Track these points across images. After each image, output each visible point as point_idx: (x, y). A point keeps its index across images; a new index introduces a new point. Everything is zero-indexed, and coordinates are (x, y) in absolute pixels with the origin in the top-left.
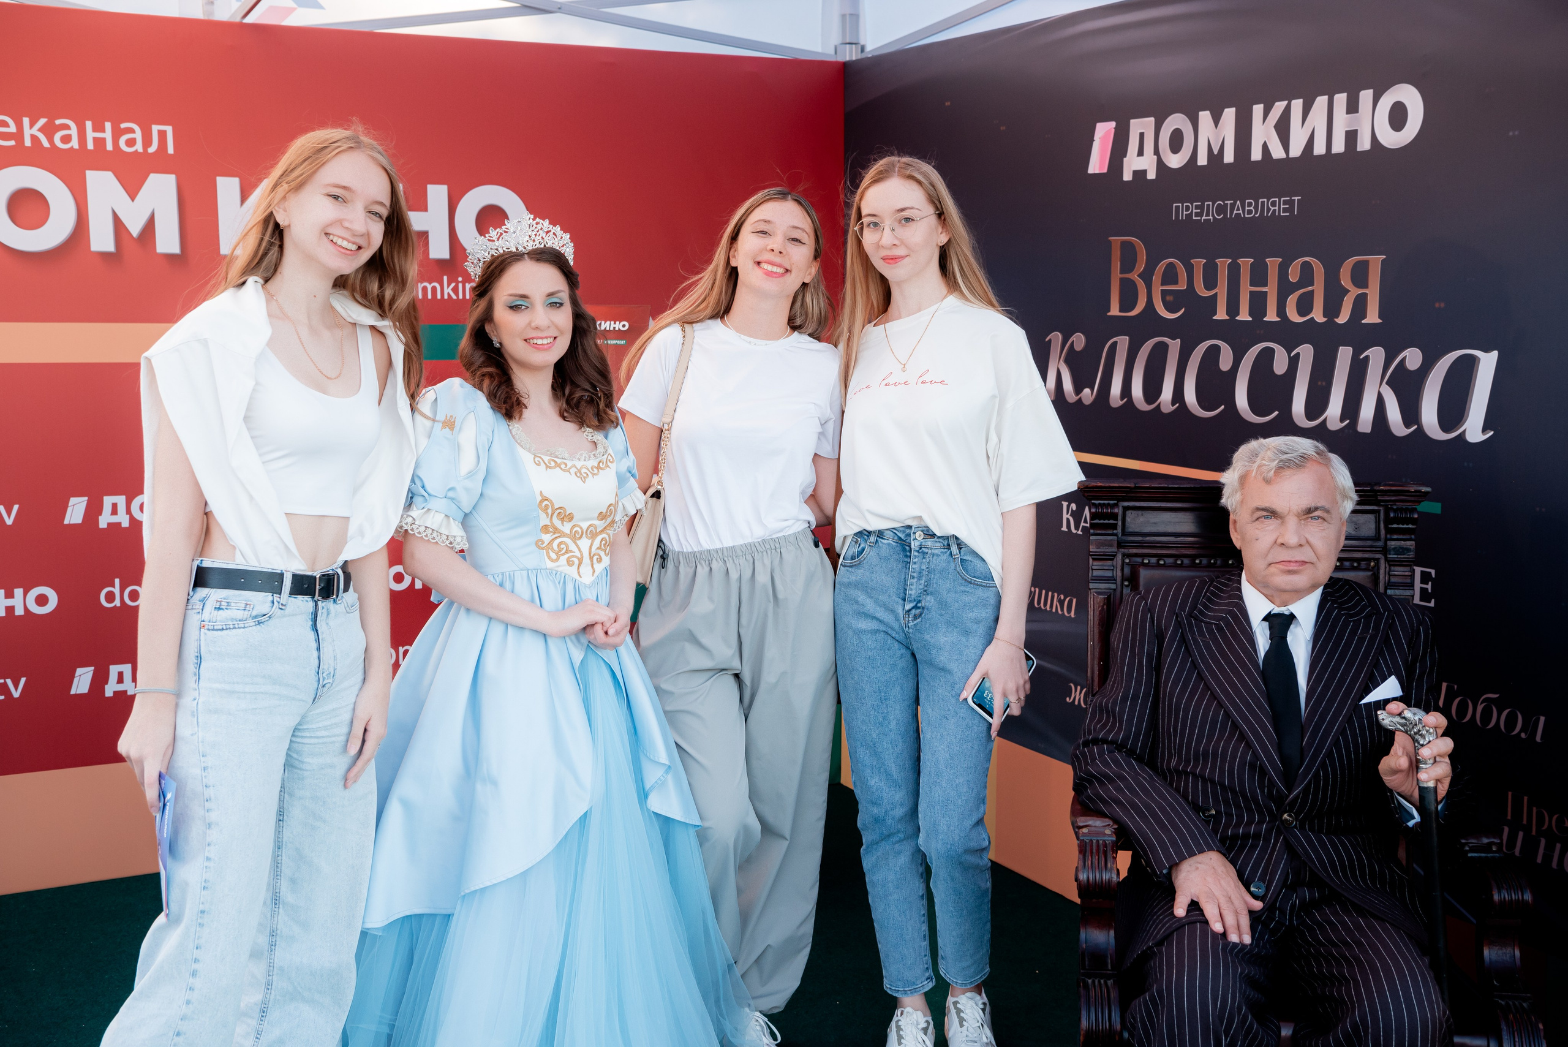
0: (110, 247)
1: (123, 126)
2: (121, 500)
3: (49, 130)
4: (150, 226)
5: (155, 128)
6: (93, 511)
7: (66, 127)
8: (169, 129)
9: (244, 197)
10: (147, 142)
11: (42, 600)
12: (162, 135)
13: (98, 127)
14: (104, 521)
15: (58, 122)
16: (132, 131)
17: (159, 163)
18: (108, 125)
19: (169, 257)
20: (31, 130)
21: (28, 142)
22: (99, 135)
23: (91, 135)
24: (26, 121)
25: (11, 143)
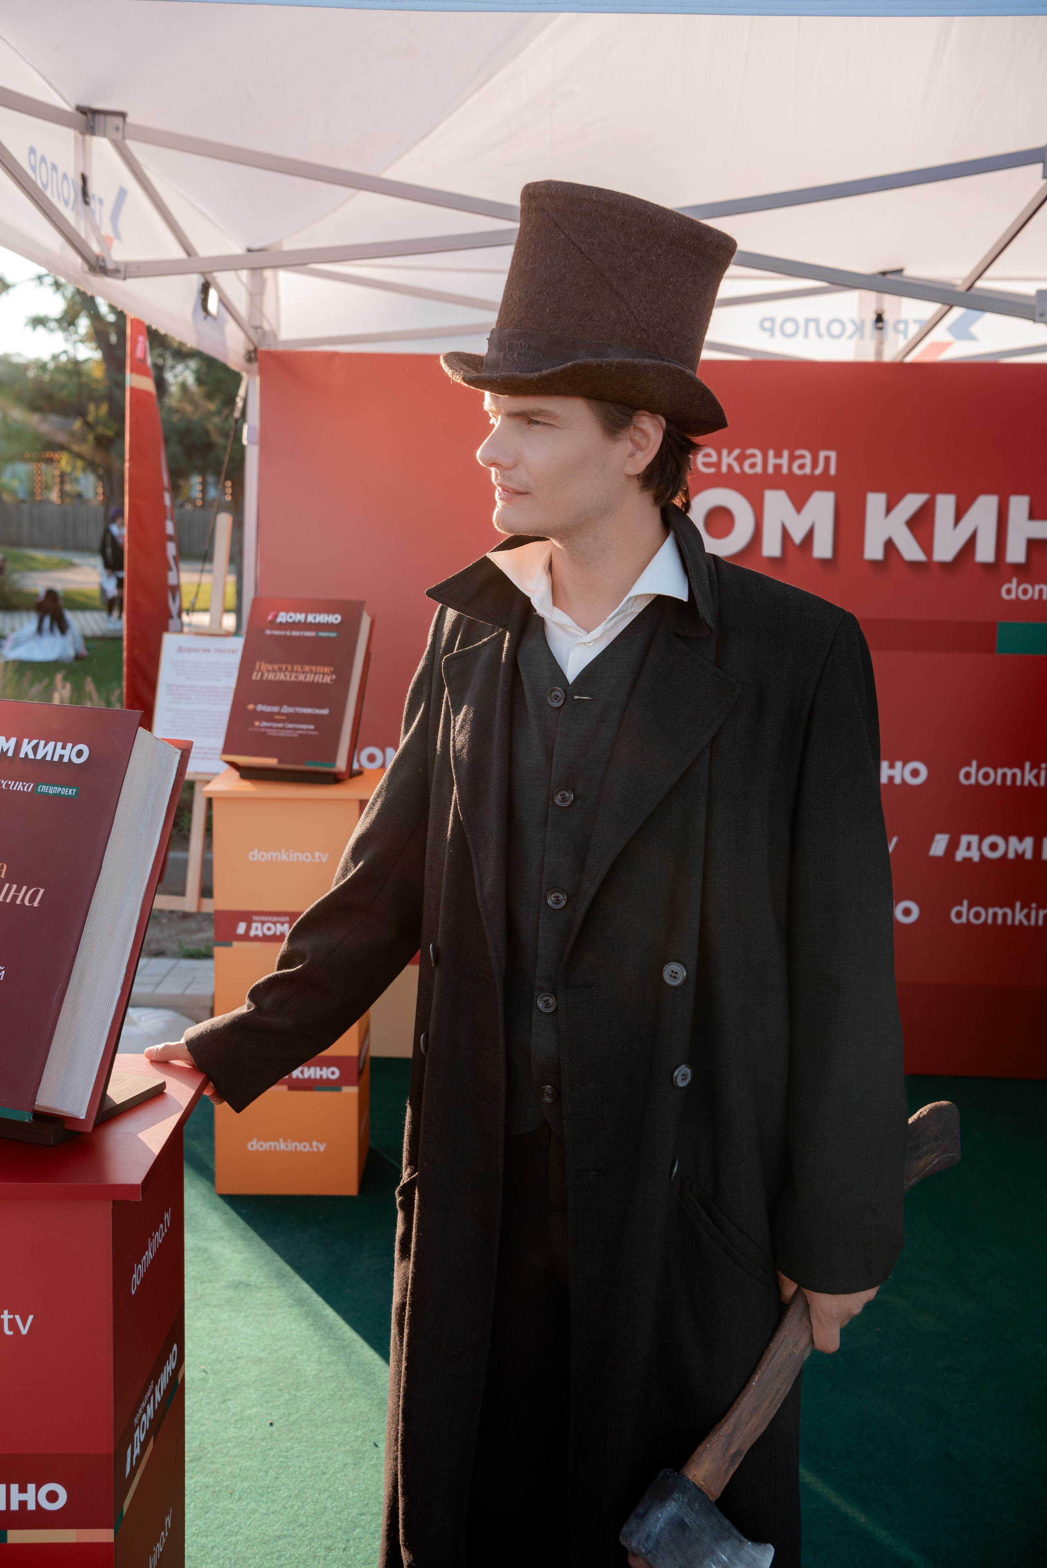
0: (777, 552)
1: (798, 453)
3: (740, 459)
4: (809, 536)
5: (822, 454)
7: (753, 456)
8: (833, 455)
9: (888, 512)
10: (815, 465)
12: (827, 459)
13: (778, 455)
15: (749, 452)
16: (803, 457)
17: (822, 483)
18: (786, 453)
19: (823, 562)
20: (728, 459)
21: (724, 469)
22: (778, 461)
23: (772, 461)
24: (725, 452)
25: (712, 470)
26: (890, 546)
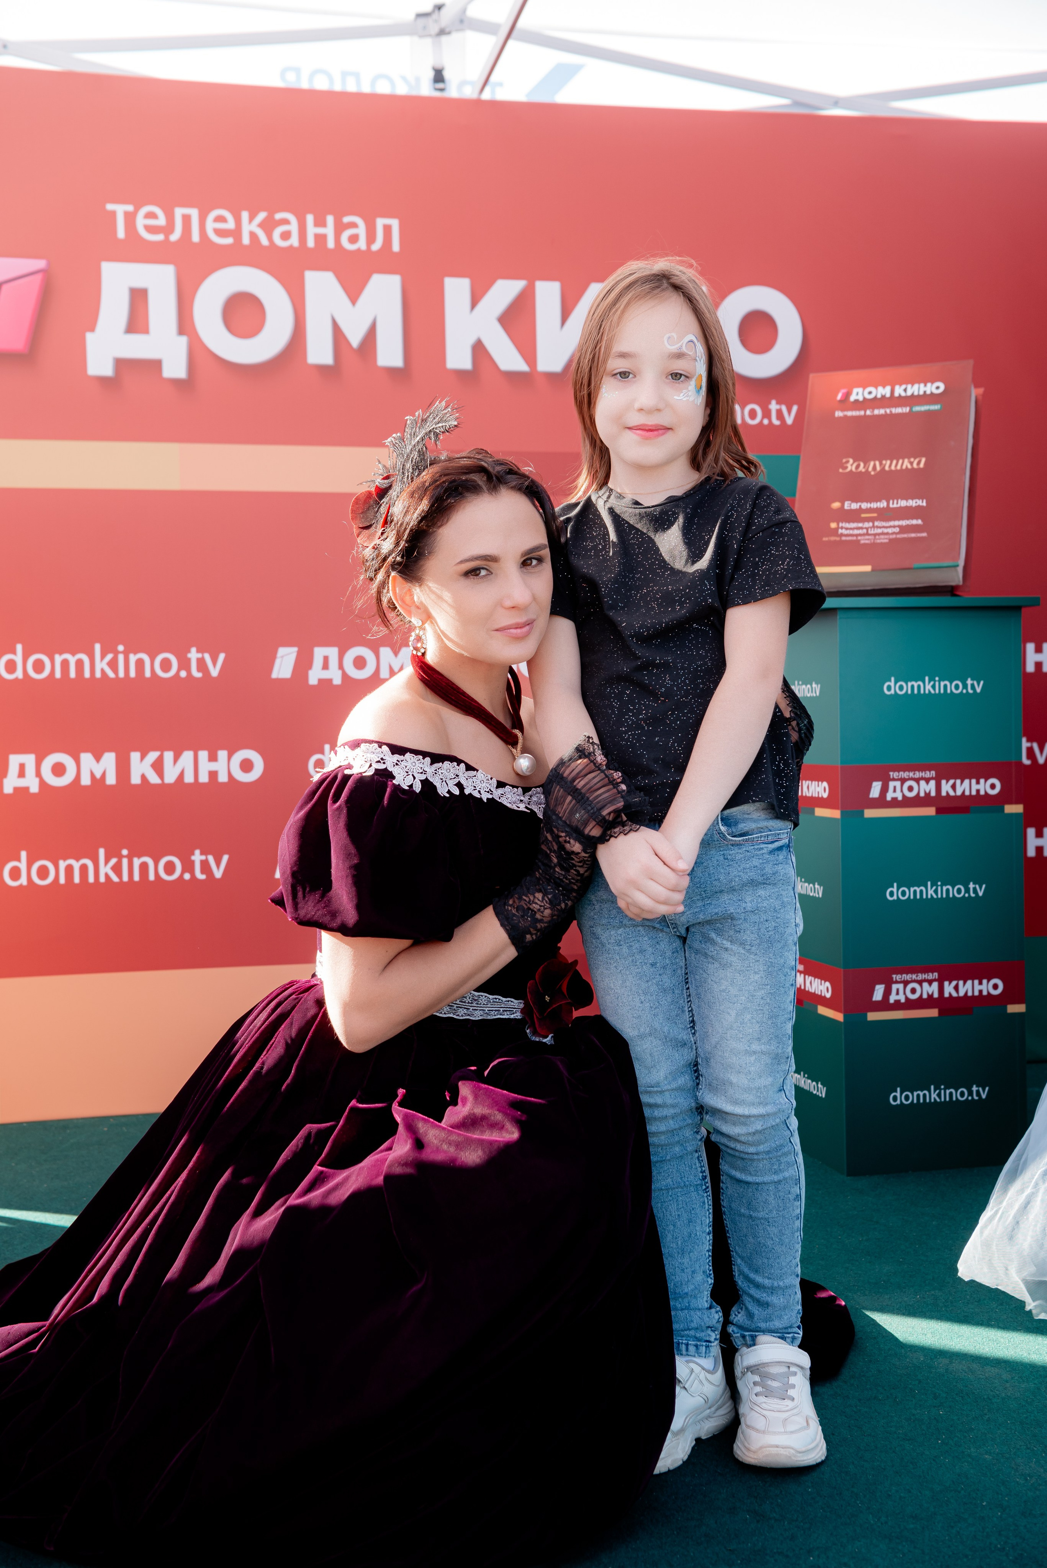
0: (327, 358)
1: (347, 219)
2: (333, 652)
3: (268, 226)
4: (371, 336)
5: (380, 222)
6: (303, 663)
7: (286, 222)
8: (395, 223)
9: (475, 302)
10: (371, 239)
11: (246, 766)
12: (387, 229)
13: (320, 222)
14: (315, 676)
15: (279, 216)
16: (354, 225)
17: (384, 262)
18: (330, 219)
19: (391, 371)
20: (250, 226)
21: (246, 240)
22: (320, 230)
23: (312, 230)
24: (245, 215)
25: (229, 241)
26: (479, 349)
